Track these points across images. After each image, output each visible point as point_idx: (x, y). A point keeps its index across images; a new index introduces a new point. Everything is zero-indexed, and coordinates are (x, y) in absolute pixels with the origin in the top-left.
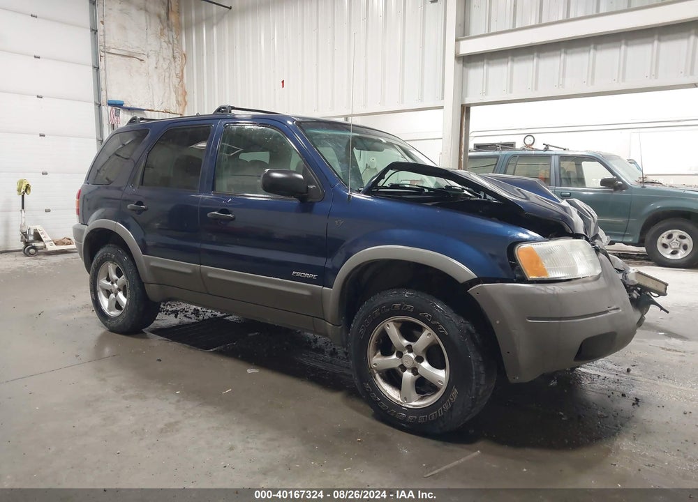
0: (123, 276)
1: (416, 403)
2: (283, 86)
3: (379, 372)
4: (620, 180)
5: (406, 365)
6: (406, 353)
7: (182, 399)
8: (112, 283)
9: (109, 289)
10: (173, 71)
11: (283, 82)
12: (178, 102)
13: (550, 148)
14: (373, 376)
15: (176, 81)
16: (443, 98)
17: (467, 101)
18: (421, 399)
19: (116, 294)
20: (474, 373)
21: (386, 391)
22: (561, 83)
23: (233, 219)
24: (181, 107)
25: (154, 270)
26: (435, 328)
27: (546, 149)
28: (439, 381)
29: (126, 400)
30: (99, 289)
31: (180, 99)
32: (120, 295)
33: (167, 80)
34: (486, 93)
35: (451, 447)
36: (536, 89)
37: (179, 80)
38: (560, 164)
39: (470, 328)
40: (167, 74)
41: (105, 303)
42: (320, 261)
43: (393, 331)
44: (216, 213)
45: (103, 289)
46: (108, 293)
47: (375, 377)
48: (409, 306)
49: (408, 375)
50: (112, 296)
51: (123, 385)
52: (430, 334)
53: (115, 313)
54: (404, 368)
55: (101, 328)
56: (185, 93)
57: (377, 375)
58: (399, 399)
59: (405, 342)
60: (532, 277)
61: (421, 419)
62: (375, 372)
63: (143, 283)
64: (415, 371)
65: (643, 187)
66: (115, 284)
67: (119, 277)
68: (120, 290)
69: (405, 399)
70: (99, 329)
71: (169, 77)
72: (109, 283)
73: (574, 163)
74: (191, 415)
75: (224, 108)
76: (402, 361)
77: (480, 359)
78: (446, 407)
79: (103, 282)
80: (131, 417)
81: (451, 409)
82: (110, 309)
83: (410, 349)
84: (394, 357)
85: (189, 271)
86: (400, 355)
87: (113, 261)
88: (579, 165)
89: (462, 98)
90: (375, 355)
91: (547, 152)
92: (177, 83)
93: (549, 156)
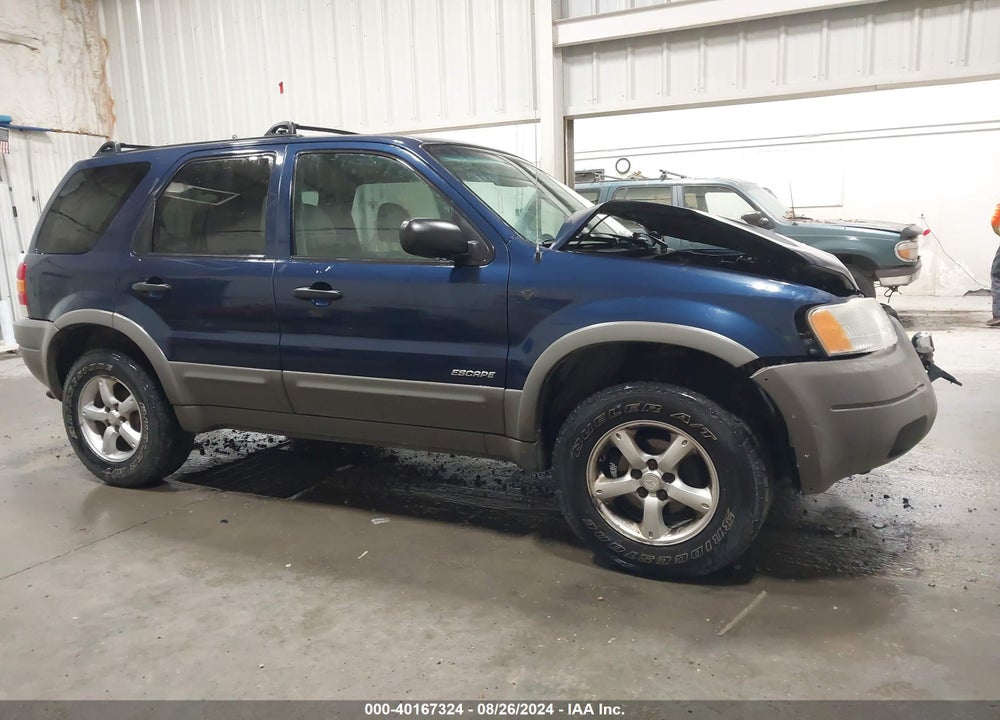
0: (131, 397)
1: (667, 538)
2: (282, 91)
3: (604, 501)
4: (766, 216)
5: (648, 487)
6: (647, 471)
7: (303, 575)
8: (108, 410)
9: (103, 419)
10: (88, 67)
11: (281, 85)
12: (100, 116)
13: (669, 176)
14: (595, 507)
15: (94, 83)
16: (535, 108)
17: (572, 112)
18: (673, 531)
19: (117, 427)
20: (757, 488)
21: (618, 527)
22: (702, 85)
23: (338, 297)
24: (106, 126)
25: (191, 383)
26: (694, 433)
27: (663, 178)
28: (704, 504)
29: (214, 586)
30: (82, 420)
31: (103, 111)
32: (126, 427)
33: (79, 82)
34: (597, 100)
35: (725, 591)
36: (668, 94)
37: (98, 81)
38: (684, 197)
39: (747, 428)
40: (79, 72)
41: (96, 442)
42: (498, 352)
43: (625, 442)
44: (306, 289)
45: (90, 421)
46: (100, 427)
47: (599, 508)
48: (653, 406)
49: (651, 502)
50: (110, 430)
51: (194, 565)
52: (686, 441)
53: (118, 457)
54: (643, 492)
55: (93, 483)
56: (110, 103)
57: (603, 507)
58: (640, 536)
59: (646, 457)
60: (832, 352)
61: (679, 558)
62: (599, 501)
63: (172, 405)
64: (661, 494)
65: (795, 224)
66: (114, 412)
67: (122, 399)
68: (124, 420)
69: (650, 534)
70: (88, 485)
71: (83, 77)
72: (103, 410)
73: (694, 195)
74: (334, 595)
75: (285, 127)
76: (642, 483)
77: (764, 469)
78: (717, 538)
79: (89, 409)
80: (243, 612)
81: (724, 541)
82: (106, 450)
83: (653, 465)
84: (628, 477)
85: (260, 381)
86: (637, 474)
87: (108, 374)
88: (701, 199)
89: (565, 108)
90: (597, 478)
91: (666, 182)
92: (95, 86)
93: (668, 188)
